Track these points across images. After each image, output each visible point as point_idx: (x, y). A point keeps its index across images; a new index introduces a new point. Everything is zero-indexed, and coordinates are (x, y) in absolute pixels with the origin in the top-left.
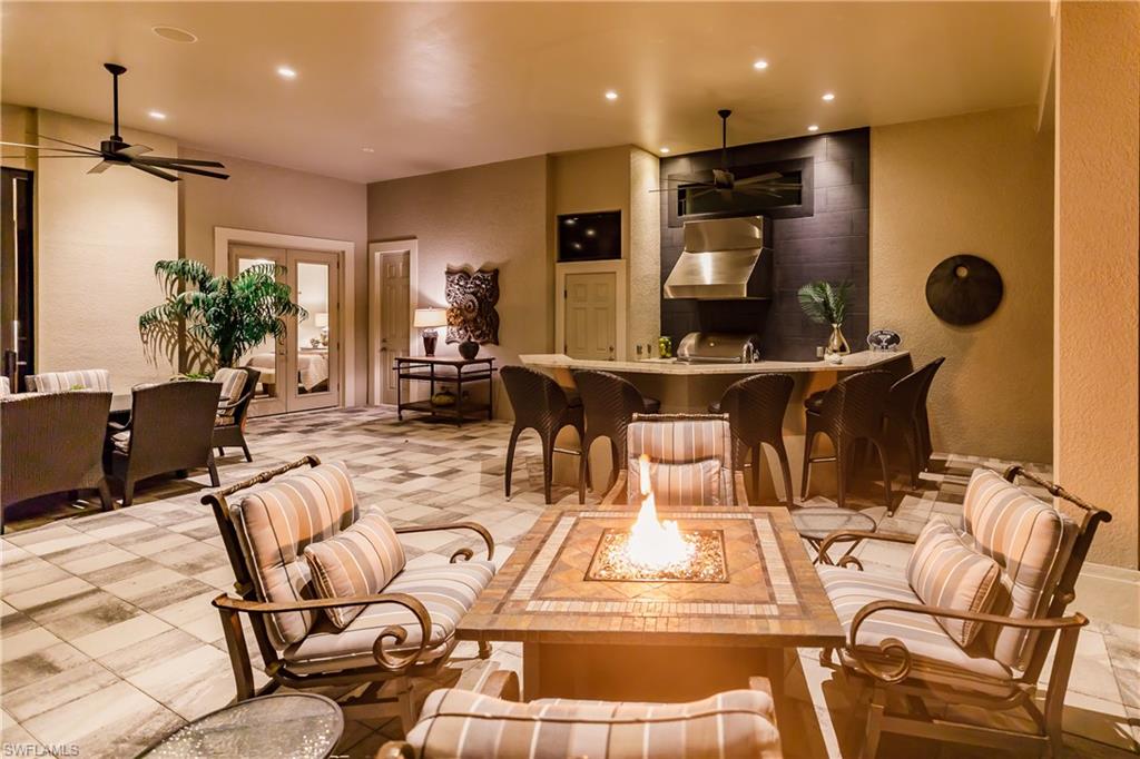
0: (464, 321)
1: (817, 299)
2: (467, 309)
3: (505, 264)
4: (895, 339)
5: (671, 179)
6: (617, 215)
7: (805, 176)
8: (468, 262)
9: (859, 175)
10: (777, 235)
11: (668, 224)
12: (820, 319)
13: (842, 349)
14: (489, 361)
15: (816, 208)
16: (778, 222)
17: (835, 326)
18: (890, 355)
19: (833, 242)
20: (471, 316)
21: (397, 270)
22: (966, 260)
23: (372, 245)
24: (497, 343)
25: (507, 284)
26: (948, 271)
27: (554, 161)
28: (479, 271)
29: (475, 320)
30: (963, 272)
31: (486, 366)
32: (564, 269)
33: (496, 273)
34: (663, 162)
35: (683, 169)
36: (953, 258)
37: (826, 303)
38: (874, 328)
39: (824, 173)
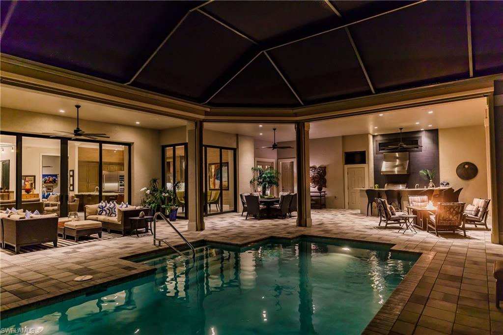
0: (314, 181)
1: (425, 174)
2: (316, 177)
3: (328, 165)
4: (448, 184)
5: (376, 141)
6: (365, 152)
7: (419, 142)
8: (315, 165)
9: (435, 141)
10: (411, 157)
11: (376, 153)
12: (427, 179)
13: (433, 186)
14: (324, 192)
15: (423, 149)
16: (411, 153)
17: (431, 181)
18: (447, 188)
19: (428, 159)
20: (316, 180)
21: (287, 167)
22: (467, 163)
23: (279, 160)
24: (326, 187)
25: (328, 170)
26: (462, 166)
27: (344, 137)
28: (319, 167)
29: (318, 181)
30: (466, 166)
31: (324, 193)
32: (347, 166)
33: (325, 168)
34: (374, 136)
35: (379, 138)
36: (463, 163)
37: (428, 175)
38: (441, 181)
39: (425, 141)
